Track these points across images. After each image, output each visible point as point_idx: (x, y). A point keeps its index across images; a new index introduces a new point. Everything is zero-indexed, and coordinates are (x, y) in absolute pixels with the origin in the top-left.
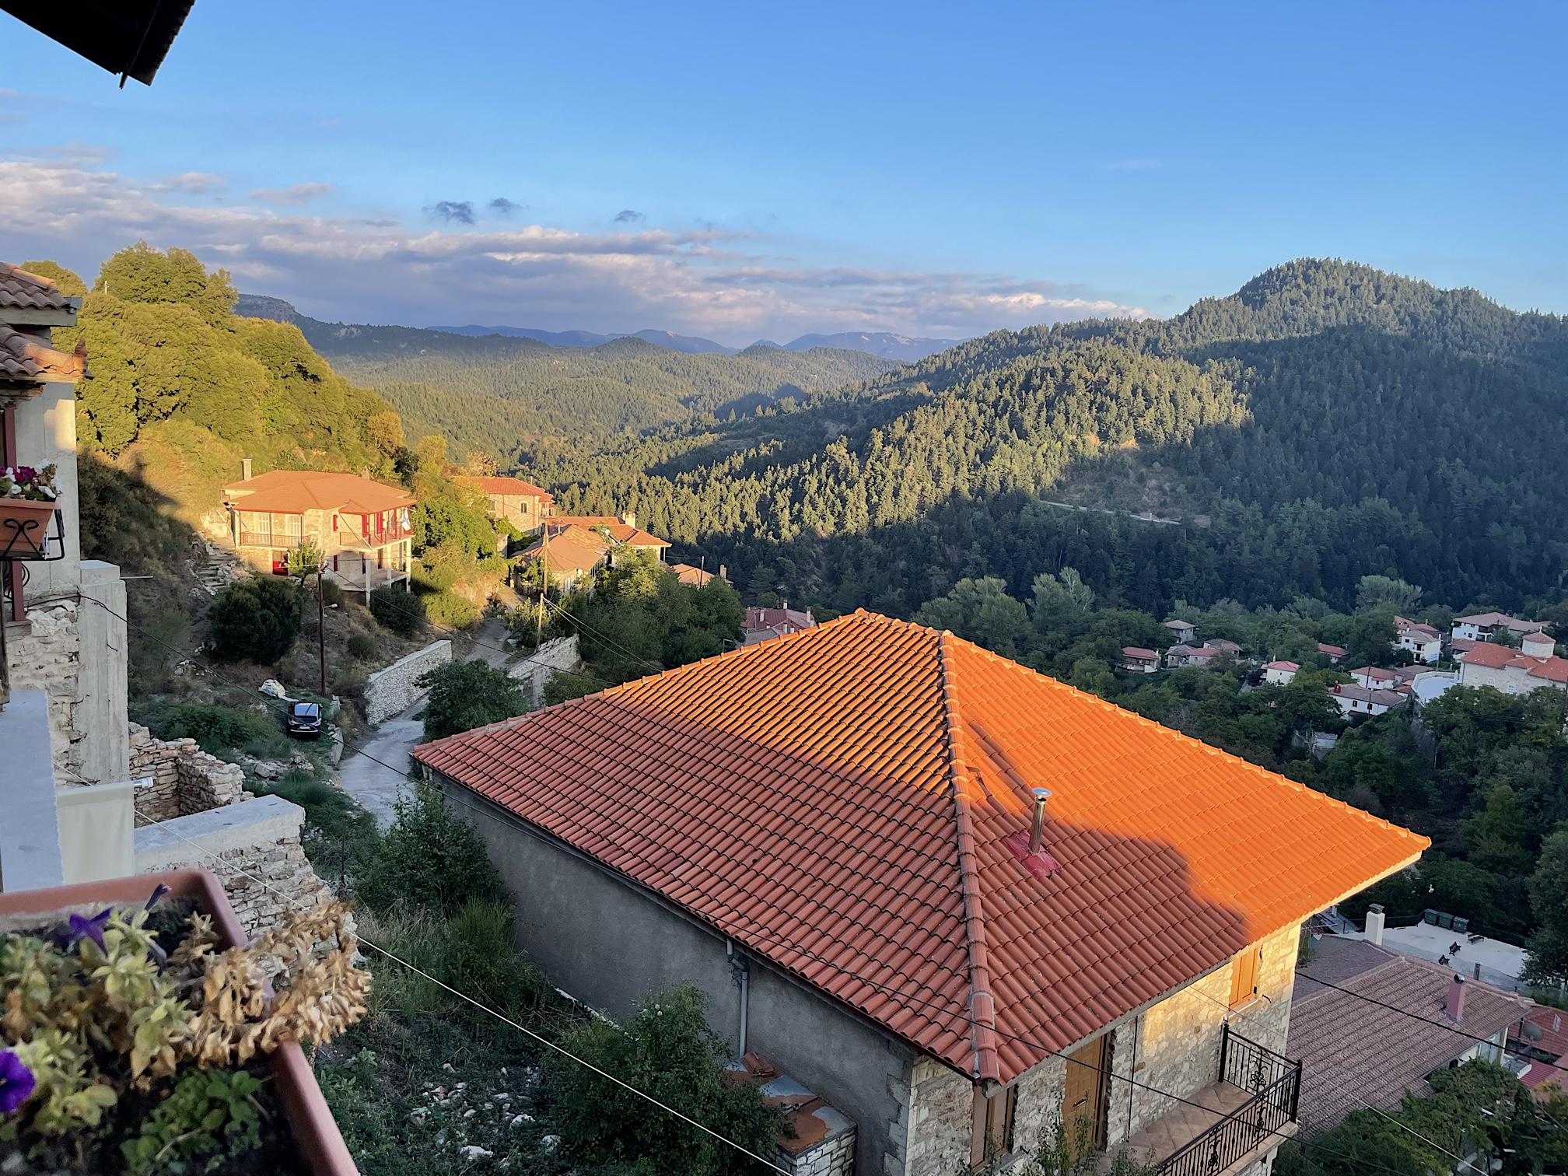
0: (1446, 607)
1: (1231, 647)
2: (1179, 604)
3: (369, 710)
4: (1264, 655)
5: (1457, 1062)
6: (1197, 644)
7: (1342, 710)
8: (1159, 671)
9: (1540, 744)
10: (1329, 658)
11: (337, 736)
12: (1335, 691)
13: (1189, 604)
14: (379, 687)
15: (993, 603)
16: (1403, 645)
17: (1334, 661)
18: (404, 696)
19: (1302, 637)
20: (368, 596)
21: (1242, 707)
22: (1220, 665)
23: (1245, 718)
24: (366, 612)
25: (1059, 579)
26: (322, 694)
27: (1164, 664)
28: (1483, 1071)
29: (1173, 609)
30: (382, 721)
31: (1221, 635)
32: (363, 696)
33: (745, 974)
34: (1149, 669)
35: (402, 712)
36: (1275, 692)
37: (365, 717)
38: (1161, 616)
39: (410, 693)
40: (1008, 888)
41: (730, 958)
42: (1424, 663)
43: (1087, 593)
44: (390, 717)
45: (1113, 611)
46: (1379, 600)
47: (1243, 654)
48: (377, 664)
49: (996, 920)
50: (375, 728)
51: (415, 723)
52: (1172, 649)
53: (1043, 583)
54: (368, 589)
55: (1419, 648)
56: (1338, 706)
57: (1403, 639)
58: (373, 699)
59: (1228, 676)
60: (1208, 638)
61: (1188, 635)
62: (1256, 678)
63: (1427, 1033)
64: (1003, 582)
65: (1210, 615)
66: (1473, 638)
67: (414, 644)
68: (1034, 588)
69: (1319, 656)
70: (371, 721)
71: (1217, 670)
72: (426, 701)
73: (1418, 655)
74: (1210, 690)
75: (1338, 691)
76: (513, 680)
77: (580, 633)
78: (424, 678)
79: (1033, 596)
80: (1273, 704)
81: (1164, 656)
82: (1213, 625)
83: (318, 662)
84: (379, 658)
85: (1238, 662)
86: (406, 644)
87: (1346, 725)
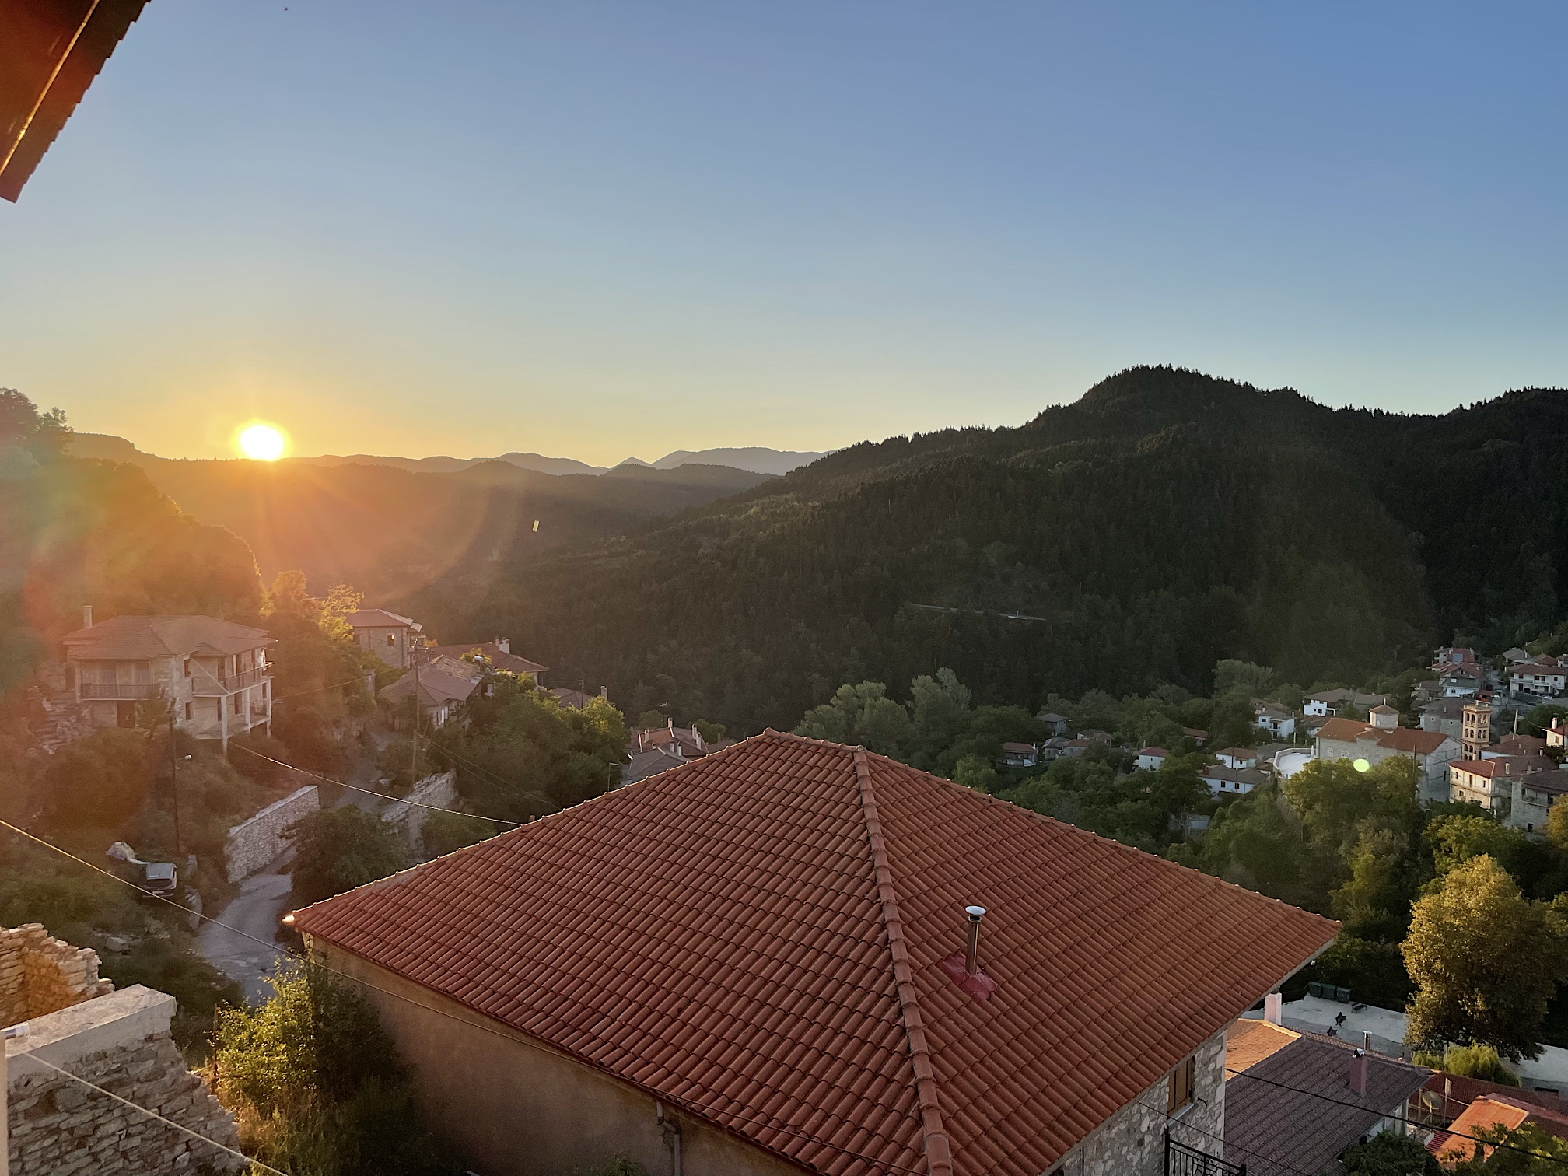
0: (1295, 686)
1: (1102, 737)
2: (1052, 697)
3: (229, 867)
4: (1134, 741)
5: (1365, 1137)
6: (1070, 734)
7: (1212, 790)
8: (1038, 765)
9: (1396, 812)
10: (1194, 741)
11: (194, 899)
12: (1204, 773)
13: (1061, 697)
14: (240, 841)
15: (874, 706)
16: (1261, 724)
17: (1199, 744)
18: (268, 848)
19: (1168, 722)
20: (225, 744)
21: (1120, 795)
22: (1095, 754)
23: (1124, 806)
24: (224, 762)
25: (936, 680)
26: (178, 854)
27: (1041, 756)
28: (1392, 1145)
29: (1045, 703)
30: (243, 879)
31: (1090, 726)
32: (222, 853)
33: (676, 1137)
34: (1027, 763)
35: (266, 865)
36: (1148, 777)
37: (224, 874)
38: (1034, 710)
39: (274, 845)
40: (949, 1016)
41: (661, 1121)
42: (1281, 740)
43: (964, 692)
44: (253, 874)
45: (990, 708)
46: (1234, 682)
47: (1116, 743)
48: (237, 817)
49: (941, 1053)
50: (236, 886)
51: (281, 877)
52: (1049, 741)
53: (921, 684)
54: (225, 737)
55: (1275, 727)
56: (1208, 787)
57: (1261, 718)
58: (234, 855)
59: (1102, 764)
60: (1081, 729)
61: (1060, 727)
62: (1129, 767)
63: (1335, 1111)
64: (882, 686)
65: (1079, 707)
66: (1323, 714)
67: (277, 792)
68: (913, 690)
69: (1186, 739)
70: (232, 879)
71: (1092, 760)
72: (293, 852)
73: (1275, 733)
74: (1088, 779)
75: (1207, 773)
76: (388, 823)
77: (457, 768)
78: (289, 828)
79: (912, 697)
80: (1147, 790)
81: (1041, 750)
82: (1085, 717)
83: (171, 819)
84: (238, 811)
85: (1112, 750)
86: (269, 793)
87: (1216, 806)
